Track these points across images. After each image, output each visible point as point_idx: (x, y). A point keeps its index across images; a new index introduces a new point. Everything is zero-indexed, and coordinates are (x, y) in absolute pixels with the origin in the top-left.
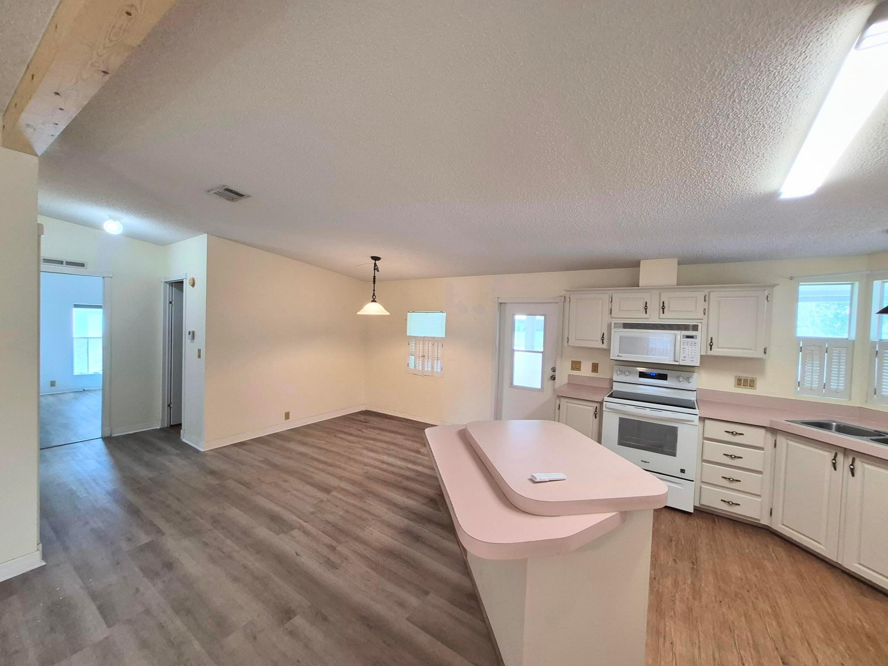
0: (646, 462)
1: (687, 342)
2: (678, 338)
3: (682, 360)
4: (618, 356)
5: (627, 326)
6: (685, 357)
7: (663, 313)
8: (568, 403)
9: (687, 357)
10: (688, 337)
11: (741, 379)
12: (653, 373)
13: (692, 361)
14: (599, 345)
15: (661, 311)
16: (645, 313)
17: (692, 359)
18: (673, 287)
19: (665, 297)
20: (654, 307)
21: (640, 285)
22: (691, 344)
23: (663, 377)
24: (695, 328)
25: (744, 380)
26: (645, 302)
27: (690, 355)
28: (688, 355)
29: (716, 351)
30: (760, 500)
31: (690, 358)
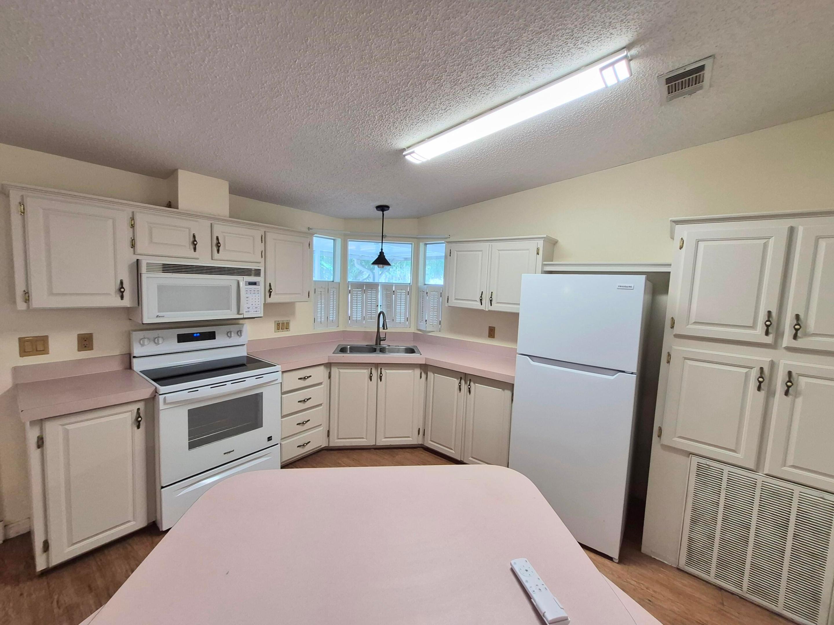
0: (230, 452)
1: (250, 290)
2: (242, 284)
3: (246, 312)
4: (157, 316)
5: (167, 268)
6: (249, 308)
7: (218, 251)
8: (66, 427)
9: (251, 308)
10: (251, 284)
11: (279, 324)
12: (197, 333)
13: (256, 311)
14: (115, 302)
15: (215, 249)
16: (193, 250)
17: (255, 310)
18: (225, 218)
19: (219, 230)
20: (204, 242)
21: (180, 206)
22: (254, 292)
23: (211, 336)
24: (257, 273)
25: (282, 323)
26: (192, 235)
27: (254, 305)
28: (252, 305)
29: (274, 299)
30: (322, 428)
31: (254, 308)
